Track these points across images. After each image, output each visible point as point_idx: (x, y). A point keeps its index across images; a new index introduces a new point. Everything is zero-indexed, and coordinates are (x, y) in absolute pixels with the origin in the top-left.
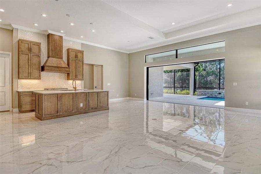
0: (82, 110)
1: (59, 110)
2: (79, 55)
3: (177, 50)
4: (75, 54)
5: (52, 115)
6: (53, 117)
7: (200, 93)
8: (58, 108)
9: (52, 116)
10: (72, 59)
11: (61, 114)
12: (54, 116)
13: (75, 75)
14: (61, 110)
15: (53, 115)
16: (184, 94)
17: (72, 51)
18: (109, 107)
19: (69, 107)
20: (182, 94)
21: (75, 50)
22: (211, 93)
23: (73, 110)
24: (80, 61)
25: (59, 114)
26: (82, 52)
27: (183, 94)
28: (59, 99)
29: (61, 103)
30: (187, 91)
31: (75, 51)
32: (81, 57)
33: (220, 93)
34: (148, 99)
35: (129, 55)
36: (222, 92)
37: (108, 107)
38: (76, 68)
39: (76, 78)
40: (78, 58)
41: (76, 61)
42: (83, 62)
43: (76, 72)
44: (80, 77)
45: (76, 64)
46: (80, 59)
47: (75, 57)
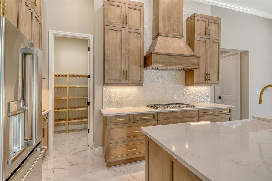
2: (213, 28)
4: (205, 26)
10: (200, 39)
13: (204, 75)
17: (201, 19)
21: (205, 16)
24: (215, 41)
26: (217, 22)
31: (204, 19)
38: (207, 57)
39: (205, 80)
40: (211, 36)
41: (206, 42)
42: (218, 43)
43: (207, 66)
44: (213, 78)
45: (207, 49)
46: (213, 38)
47: (204, 33)
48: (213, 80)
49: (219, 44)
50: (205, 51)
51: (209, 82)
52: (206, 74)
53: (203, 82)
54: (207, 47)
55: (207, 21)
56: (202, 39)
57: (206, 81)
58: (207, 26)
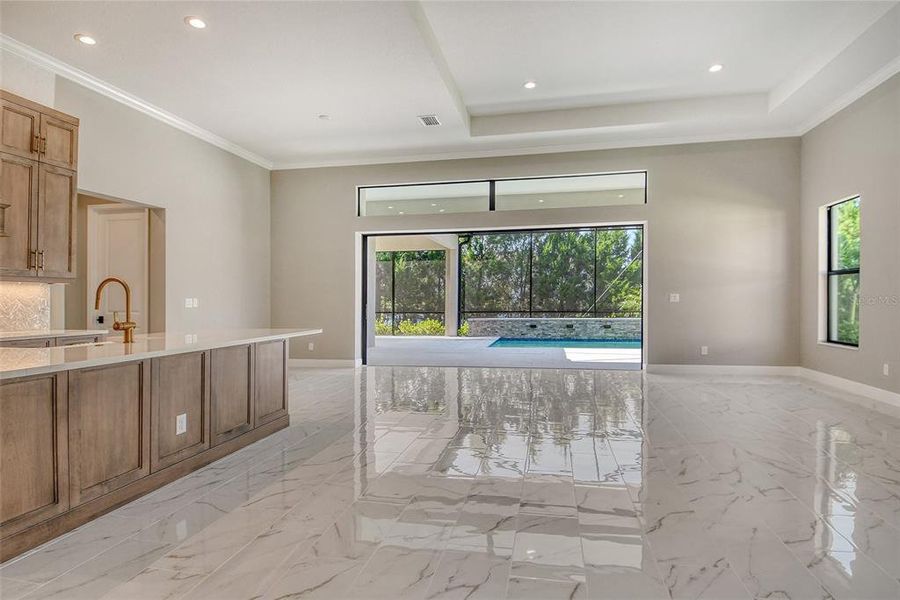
0: (185, 453)
1: (63, 480)
2: (54, 138)
3: (492, 182)
4: (28, 128)
5: (22, 526)
6: (29, 539)
7: (479, 329)
8: (55, 469)
9: (22, 534)
10: (10, 158)
11: (76, 501)
12: (38, 527)
13: (24, 254)
14: (76, 477)
15: (29, 524)
16: (424, 333)
17: (13, 106)
18: (289, 413)
19: (118, 450)
20: (416, 333)
21: (30, 105)
22: (510, 327)
23: (140, 465)
24: (60, 171)
25: (61, 507)
26: (70, 127)
27: (419, 335)
28: (61, 405)
29: (74, 428)
30: (436, 324)
31: (28, 111)
32: (61, 150)
33: (533, 327)
34: (364, 362)
35: (275, 177)
36: (539, 322)
37: (287, 415)
38: (34, 208)
39: (30, 266)
40: (48, 156)
41: (31, 168)
42: (71, 178)
43: (34, 234)
44: (55, 263)
45: (34, 186)
46: (55, 163)
47: (26, 146)
48: (54, 269)
49: (72, 181)
50: (30, 194)
51: (41, 274)
52: (30, 253)
53: (22, 272)
54: (35, 183)
55: (37, 119)
56: (17, 160)
57: (33, 272)
58: (36, 130)
